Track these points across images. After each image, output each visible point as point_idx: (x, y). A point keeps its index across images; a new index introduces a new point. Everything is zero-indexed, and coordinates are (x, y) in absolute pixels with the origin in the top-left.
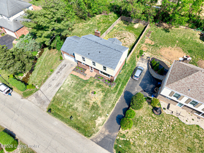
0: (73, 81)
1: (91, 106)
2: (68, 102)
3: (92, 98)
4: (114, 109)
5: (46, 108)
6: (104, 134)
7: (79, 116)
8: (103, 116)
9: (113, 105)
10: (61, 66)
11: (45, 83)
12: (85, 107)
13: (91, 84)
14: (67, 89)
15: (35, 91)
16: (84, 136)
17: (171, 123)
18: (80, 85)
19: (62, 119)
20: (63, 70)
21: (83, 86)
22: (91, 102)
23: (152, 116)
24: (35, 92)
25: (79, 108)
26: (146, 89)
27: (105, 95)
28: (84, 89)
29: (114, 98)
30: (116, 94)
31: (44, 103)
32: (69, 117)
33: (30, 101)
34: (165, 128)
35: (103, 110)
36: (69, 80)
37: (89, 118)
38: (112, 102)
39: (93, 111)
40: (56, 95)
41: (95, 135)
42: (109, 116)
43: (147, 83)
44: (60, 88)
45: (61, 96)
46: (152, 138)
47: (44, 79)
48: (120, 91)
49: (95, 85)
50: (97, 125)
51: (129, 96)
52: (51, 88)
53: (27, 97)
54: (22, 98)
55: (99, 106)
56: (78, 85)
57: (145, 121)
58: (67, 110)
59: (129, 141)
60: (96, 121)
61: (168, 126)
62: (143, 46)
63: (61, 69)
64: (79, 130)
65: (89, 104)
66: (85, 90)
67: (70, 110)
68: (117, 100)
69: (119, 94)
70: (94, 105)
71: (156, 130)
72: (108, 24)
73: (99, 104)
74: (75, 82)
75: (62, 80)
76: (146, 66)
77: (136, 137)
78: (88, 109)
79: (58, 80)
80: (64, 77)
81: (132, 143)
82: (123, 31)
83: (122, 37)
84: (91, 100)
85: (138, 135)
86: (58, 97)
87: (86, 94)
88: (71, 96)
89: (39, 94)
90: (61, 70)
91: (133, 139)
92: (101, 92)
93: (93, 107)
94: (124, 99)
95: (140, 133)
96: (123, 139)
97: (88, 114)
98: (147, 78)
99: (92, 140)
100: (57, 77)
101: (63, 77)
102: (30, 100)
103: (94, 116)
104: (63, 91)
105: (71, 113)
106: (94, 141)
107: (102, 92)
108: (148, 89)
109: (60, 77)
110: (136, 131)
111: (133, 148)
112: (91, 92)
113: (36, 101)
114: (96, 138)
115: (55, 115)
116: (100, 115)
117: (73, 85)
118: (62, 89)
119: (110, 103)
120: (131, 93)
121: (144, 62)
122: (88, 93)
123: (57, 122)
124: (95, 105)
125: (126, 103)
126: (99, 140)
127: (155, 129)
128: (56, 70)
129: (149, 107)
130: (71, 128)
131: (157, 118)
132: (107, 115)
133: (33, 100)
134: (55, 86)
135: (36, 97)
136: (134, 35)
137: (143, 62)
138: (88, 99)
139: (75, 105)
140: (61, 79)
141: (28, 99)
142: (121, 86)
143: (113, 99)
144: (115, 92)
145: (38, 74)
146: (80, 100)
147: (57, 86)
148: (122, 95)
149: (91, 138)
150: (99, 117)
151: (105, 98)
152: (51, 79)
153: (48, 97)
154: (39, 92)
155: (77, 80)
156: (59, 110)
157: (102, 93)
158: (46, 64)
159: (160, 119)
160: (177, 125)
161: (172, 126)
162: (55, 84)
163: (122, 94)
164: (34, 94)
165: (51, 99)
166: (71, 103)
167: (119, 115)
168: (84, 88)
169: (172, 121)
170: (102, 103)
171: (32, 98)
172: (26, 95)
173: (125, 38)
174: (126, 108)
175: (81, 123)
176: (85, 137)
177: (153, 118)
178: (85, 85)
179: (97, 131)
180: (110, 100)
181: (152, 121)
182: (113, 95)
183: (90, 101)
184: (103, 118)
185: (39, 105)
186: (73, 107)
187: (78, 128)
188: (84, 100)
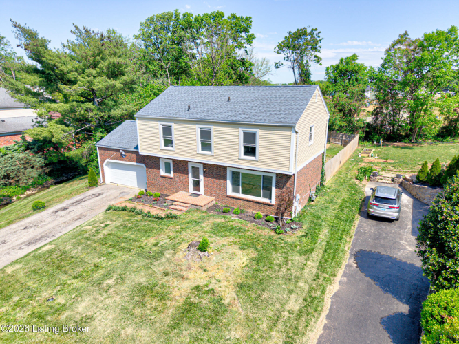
0: (109, 223)
1: (173, 306)
2: (47, 294)
3: (189, 268)
4: (323, 320)
9: (312, 303)
10: (80, 198)
12: (138, 311)
14: (69, 248)
18: (138, 230)
20: (86, 203)
21: (149, 233)
25: (96, 322)
27: (260, 260)
29: (311, 270)
35: (251, 322)
39: (188, 332)
44: (41, 247)
49: (207, 228)
55: (226, 302)
56: (128, 230)
66: (156, 244)
68: (328, 280)
69: (329, 258)
70: (194, 300)
74: (116, 224)
75: (66, 226)
78: (154, 322)
79: (50, 226)
80: (79, 219)
84: (182, 277)
86: (5, 276)
87: (158, 255)
88: (77, 271)
90: (75, 204)
93: (188, 311)
94: (368, 279)
100: (49, 220)
101: (76, 218)
107: (242, 249)
109: (61, 219)
117: (104, 232)
118: (46, 248)
119: (291, 292)
124: (205, 302)
125: (389, 295)
134: (22, 244)
138: (166, 274)
140: (63, 225)
144: (310, 251)
147: (29, 243)
148: (344, 263)
151: (258, 270)
155: (127, 218)
157: (239, 253)
163: (347, 260)
166: (61, 300)
168: (151, 239)
174: (400, 315)
178: (161, 230)
180: (291, 279)
182: (298, 259)
183: (173, 282)
188: (143, 280)
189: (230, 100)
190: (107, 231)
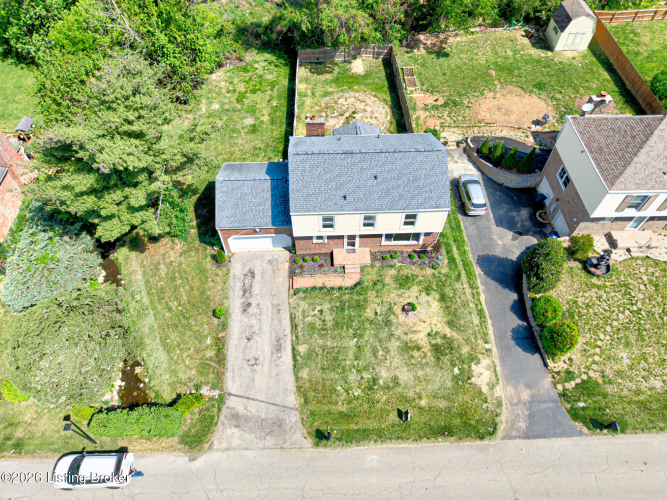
0: (319, 308)
1: (427, 349)
2: (353, 377)
3: (415, 324)
4: (489, 322)
5: (300, 437)
6: (520, 401)
7: (420, 398)
8: (479, 356)
9: (480, 313)
10: (239, 285)
11: (230, 364)
12: (413, 361)
13: (379, 287)
14: (320, 342)
15: (215, 410)
16: (479, 442)
17: (645, 278)
18: (349, 307)
19: (380, 435)
20: (256, 289)
21: (360, 306)
22: (421, 338)
23: (594, 285)
24: (219, 409)
25: (401, 377)
26: (519, 225)
27: (443, 298)
28: (369, 313)
29: (468, 291)
30: (464, 277)
31: (280, 426)
32: (393, 417)
33: (227, 449)
34: (641, 296)
35: (467, 341)
36: (304, 311)
37: (449, 384)
38: (471, 305)
39: (446, 360)
40: (297, 379)
41: (503, 418)
42: (492, 346)
43: (508, 211)
44: (294, 349)
45: (318, 374)
46: (633, 338)
47: (210, 353)
48: (466, 265)
49: (393, 285)
50: (485, 389)
51: (498, 266)
52: (266, 368)
53: (206, 446)
54: (192, 460)
55: (449, 335)
56: (343, 310)
57: (588, 306)
58: (372, 402)
59: (589, 378)
60: (473, 380)
61: (642, 287)
62: (422, 117)
63: (245, 291)
64: (451, 434)
65: (419, 349)
66: (376, 314)
67: (381, 396)
68: (478, 294)
69: (470, 275)
70: (433, 342)
71: (627, 312)
73: (448, 331)
74: (326, 307)
75: (280, 322)
76: (470, 166)
77: (597, 358)
78: (427, 364)
79: (266, 328)
80: (279, 311)
81: (600, 381)
83: (347, 115)
84: (415, 332)
85: (598, 350)
86: (310, 381)
87: (388, 323)
88: (351, 355)
89: (240, 409)
90: (247, 294)
91: (595, 367)
92: (424, 297)
93: (436, 349)
94: (493, 282)
95: (599, 343)
96: (573, 383)
97: (440, 379)
98: (497, 198)
99: (507, 437)
100: (254, 322)
101: (275, 310)
102: (224, 445)
103: (456, 371)
104: (311, 355)
105: (387, 402)
106: (515, 437)
107: (428, 294)
108: (523, 226)
109: (264, 317)
110: (586, 343)
111: (609, 389)
112: (397, 309)
113: (247, 436)
114: (513, 425)
115: (349, 438)
116: (473, 358)
117: (327, 318)
118: (302, 349)
119: (470, 313)
120: (495, 257)
121: (458, 158)
122: (392, 317)
123: (371, 454)
124: (439, 341)
125: (506, 290)
126: (522, 425)
127: (623, 313)
128: (235, 303)
129: (571, 268)
130: (424, 444)
131: (608, 284)
132: (487, 346)
133: (236, 442)
134: (272, 353)
135: (237, 426)
136: (375, 96)
137: (456, 159)
138: (406, 334)
139: (384, 375)
140: (276, 322)
141: (215, 447)
142: (458, 248)
143: (470, 297)
144: (459, 275)
145: (168, 349)
146: (387, 350)
147: (278, 348)
148: (477, 273)
149: (500, 433)
150: (473, 367)
151: (448, 307)
152: (240, 339)
153: (278, 401)
154: (231, 402)
155: (328, 298)
156: (346, 417)
157: (429, 298)
158: (174, 304)
159: (616, 282)
160: (657, 274)
161: (651, 282)
162: (268, 350)
163: (477, 270)
164: (222, 417)
165: (293, 400)
166: (366, 376)
167: (513, 331)
168: (368, 310)
169: (642, 270)
170: (450, 324)
171: (225, 434)
172: (195, 441)
173: (354, 113)
174: (515, 301)
175: (440, 411)
176: (486, 442)
177: (599, 287)
178: (366, 300)
179: (499, 404)
180: (465, 304)
181: (604, 297)
182: (458, 286)
183: (414, 337)
184: (485, 362)
185: (270, 441)
186: (381, 382)
187: (446, 432)
188: (398, 343)
189: (376, 177)
190: (329, 317)
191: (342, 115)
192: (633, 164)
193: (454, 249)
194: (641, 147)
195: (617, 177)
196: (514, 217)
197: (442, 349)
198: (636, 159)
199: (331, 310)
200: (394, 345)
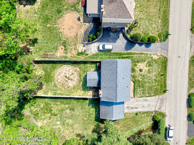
0: (139, 91)
1: (149, 68)
2: (154, 84)
3: (144, 70)
4: (143, 52)
5: (164, 95)
6: (161, 51)
7: (159, 71)
9: (141, 54)
10: (130, 110)
11: (149, 110)
12: (152, 71)
13: (134, 77)
14: (146, 91)
15: (158, 112)
16: (168, 61)
17: (139, 13)
18: (139, 84)
19: (165, 80)
20: (132, 106)
21: (139, 82)
22: (147, 69)
23: (139, 26)
24: (158, 111)
25: (154, 74)
26: (116, 37)
27: (138, 62)
28: (141, 80)
29: (136, 55)
30: (132, 56)
31: (162, 99)
32: (162, 77)
33: (166, 109)
34: (143, 16)
35: (148, 59)
36: (139, 95)
37: (156, 64)
38: (139, 55)
39: (152, 64)
40: (153, 96)
41: (164, 55)
42: (149, 53)
43: (111, 38)
44: (147, 97)
46: (151, 22)
47: (145, 115)
48: (128, 54)
49: (134, 73)
50: (158, 57)
51: (128, 46)
52: (150, 103)
53: (165, 113)
54: (167, 116)
55: (147, 62)
56: (140, 86)
57: (144, 29)
58: (159, 81)
59: (157, 35)
60: (156, 59)
61: (141, 15)
62: (71, 55)
63: (132, 108)
64: (166, 66)
65: (149, 70)
66: (141, 78)
67: (158, 79)
68: (136, 53)
69: (131, 54)
70: (148, 66)
71: (146, 21)
72: (51, 104)
73: (146, 62)
74: (139, 89)
75: (140, 100)
76: (93, 44)
77: (154, 32)
78: (152, 68)
79: (142, 103)
80: (138, 100)
81: (158, 33)
82: (56, 82)
83: (67, 79)
85: (152, 31)
86: (154, 93)
87: (144, 76)
88: (149, 84)
89: (158, 107)
91: (156, 33)
92: (138, 66)
94: (133, 48)
95: (151, 30)
96: (158, 39)
97: (155, 66)
98: (106, 40)
99: (167, 55)
100: (140, 106)
102: (165, 110)
103: (154, 62)
104: (149, 93)
105: (159, 78)
106: (168, 54)
107: (137, 65)
108: (116, 36)
109: (139, 104)
110: (151, 33)
111: (160, 31)
112: (141, 73)
113: (163, 106)
114: (165, 53)
115: (165, 86)
116: (152, 58)
118: (147, 95)
119: (141, 56)
120: (125, 46)
121: (89, 47)
122: (142, 75)
123: (168, 82)
124: (148, 65)
125: (135, 46)
126: (165, 52)
127: (146, 22)
128: (135, 111)
129: (134, 30)
130: (167, 71)
131: (139, 23)
132: (149, 54)
133: (164, 108)
134: (147, 101)
135: (161, 108)
138: (146, 72)
139: (154, 78)
140: (140, 101)
141: (165, 112)
142: (123, 55)
143: (137, 55)
144: (131, 57)
145: (142, 124)
146: (149, 77)
147: (146, 100)
148: (130, 52)
149: (167, 57)
150: (153, 58)
151: (140, 61)
152: (144, 109)
153: (157, 100)
154: (156, 109)
155: (137, 89)
156: (161, 86)
157: (138, 65)
158: (132, 124)
159: (139, 20)
160: (138, 10)
161: (140, 12)
162: (147, 102)
164: (159, 111)
165: (157, 97)
166: (154, 81)
167: (146, 47)
168: (140, 80)
169: (137, 13)
170: (144, 61)
171: (163, 110)
172: (163, 115)
173: (66, 77)
174: (138, 45)
175: (162, 67)
176: (168, 60)
177: (140, 25)
178: (138, 80)
179: (161, 55)
180: (139, 57)
181: (142, 25)
182: (134, 57)
183: (147, 70)
184: (152, 56)
185: (165, 101)
186: (155, 78)
187: (165, 67)
188: (148, 74)
189: (123, 79)
190: (141, 89)
191: (67, 81)
192: (129, 11)
193: (123, 56)
194: (126, 7)
195: (130, 16)
196: (113, 37)
197: (149, 65)
198: (128, 9)
199: (139, 88)
200: (148, 75)
